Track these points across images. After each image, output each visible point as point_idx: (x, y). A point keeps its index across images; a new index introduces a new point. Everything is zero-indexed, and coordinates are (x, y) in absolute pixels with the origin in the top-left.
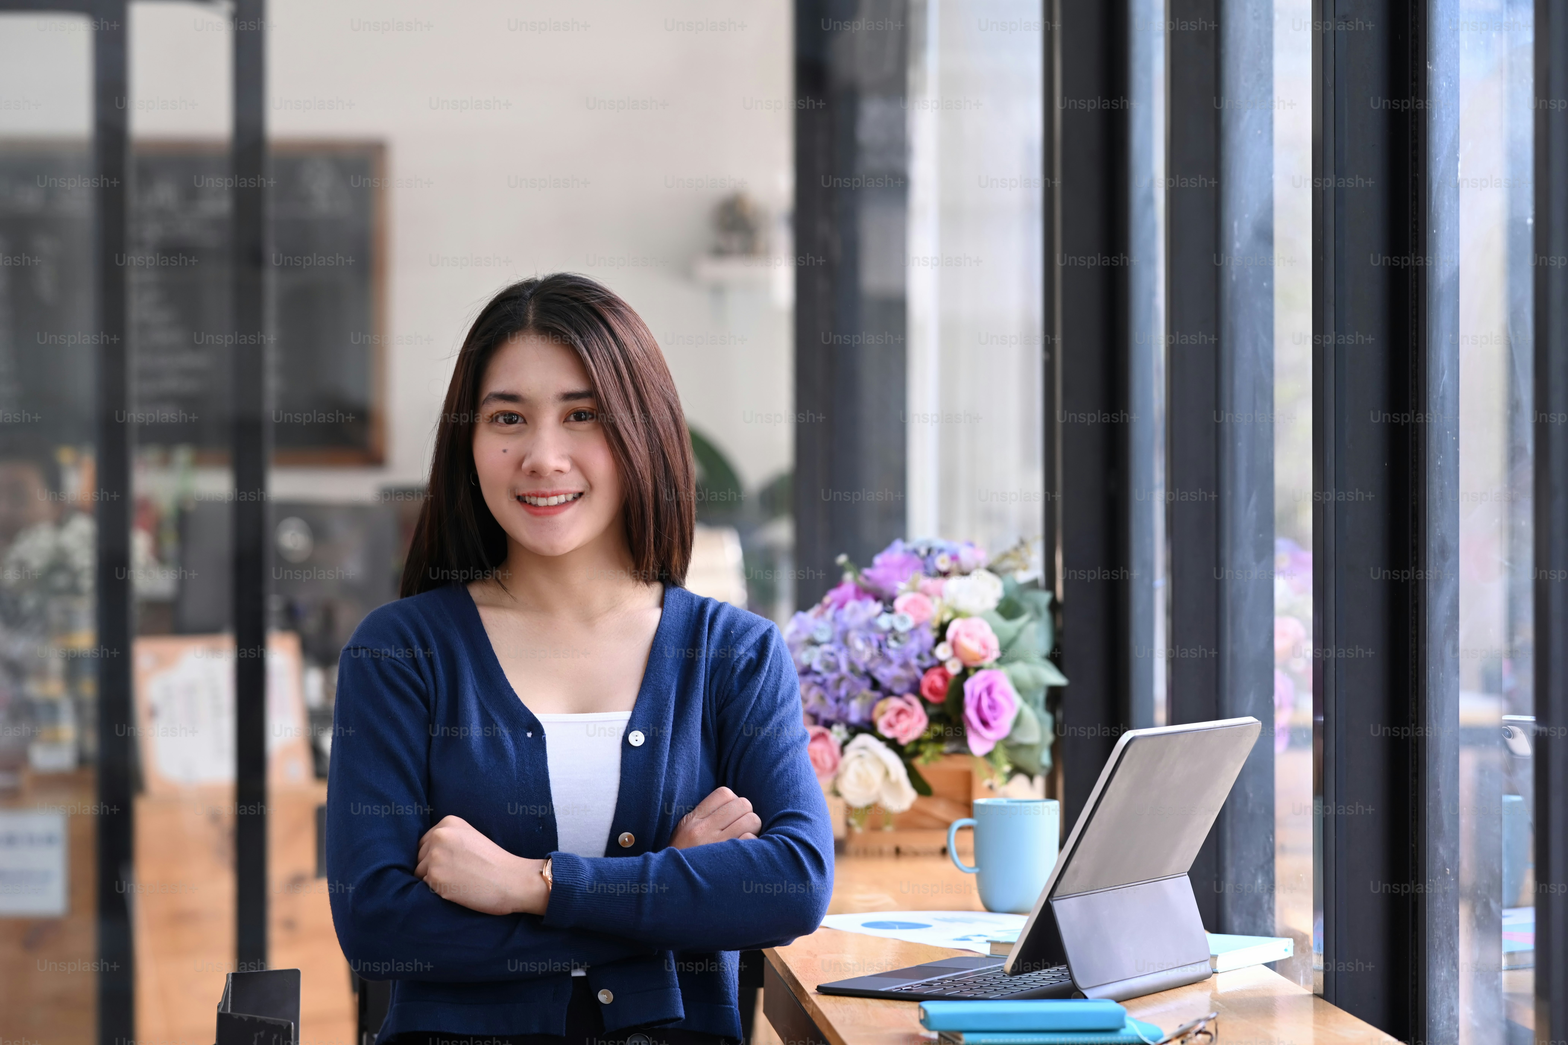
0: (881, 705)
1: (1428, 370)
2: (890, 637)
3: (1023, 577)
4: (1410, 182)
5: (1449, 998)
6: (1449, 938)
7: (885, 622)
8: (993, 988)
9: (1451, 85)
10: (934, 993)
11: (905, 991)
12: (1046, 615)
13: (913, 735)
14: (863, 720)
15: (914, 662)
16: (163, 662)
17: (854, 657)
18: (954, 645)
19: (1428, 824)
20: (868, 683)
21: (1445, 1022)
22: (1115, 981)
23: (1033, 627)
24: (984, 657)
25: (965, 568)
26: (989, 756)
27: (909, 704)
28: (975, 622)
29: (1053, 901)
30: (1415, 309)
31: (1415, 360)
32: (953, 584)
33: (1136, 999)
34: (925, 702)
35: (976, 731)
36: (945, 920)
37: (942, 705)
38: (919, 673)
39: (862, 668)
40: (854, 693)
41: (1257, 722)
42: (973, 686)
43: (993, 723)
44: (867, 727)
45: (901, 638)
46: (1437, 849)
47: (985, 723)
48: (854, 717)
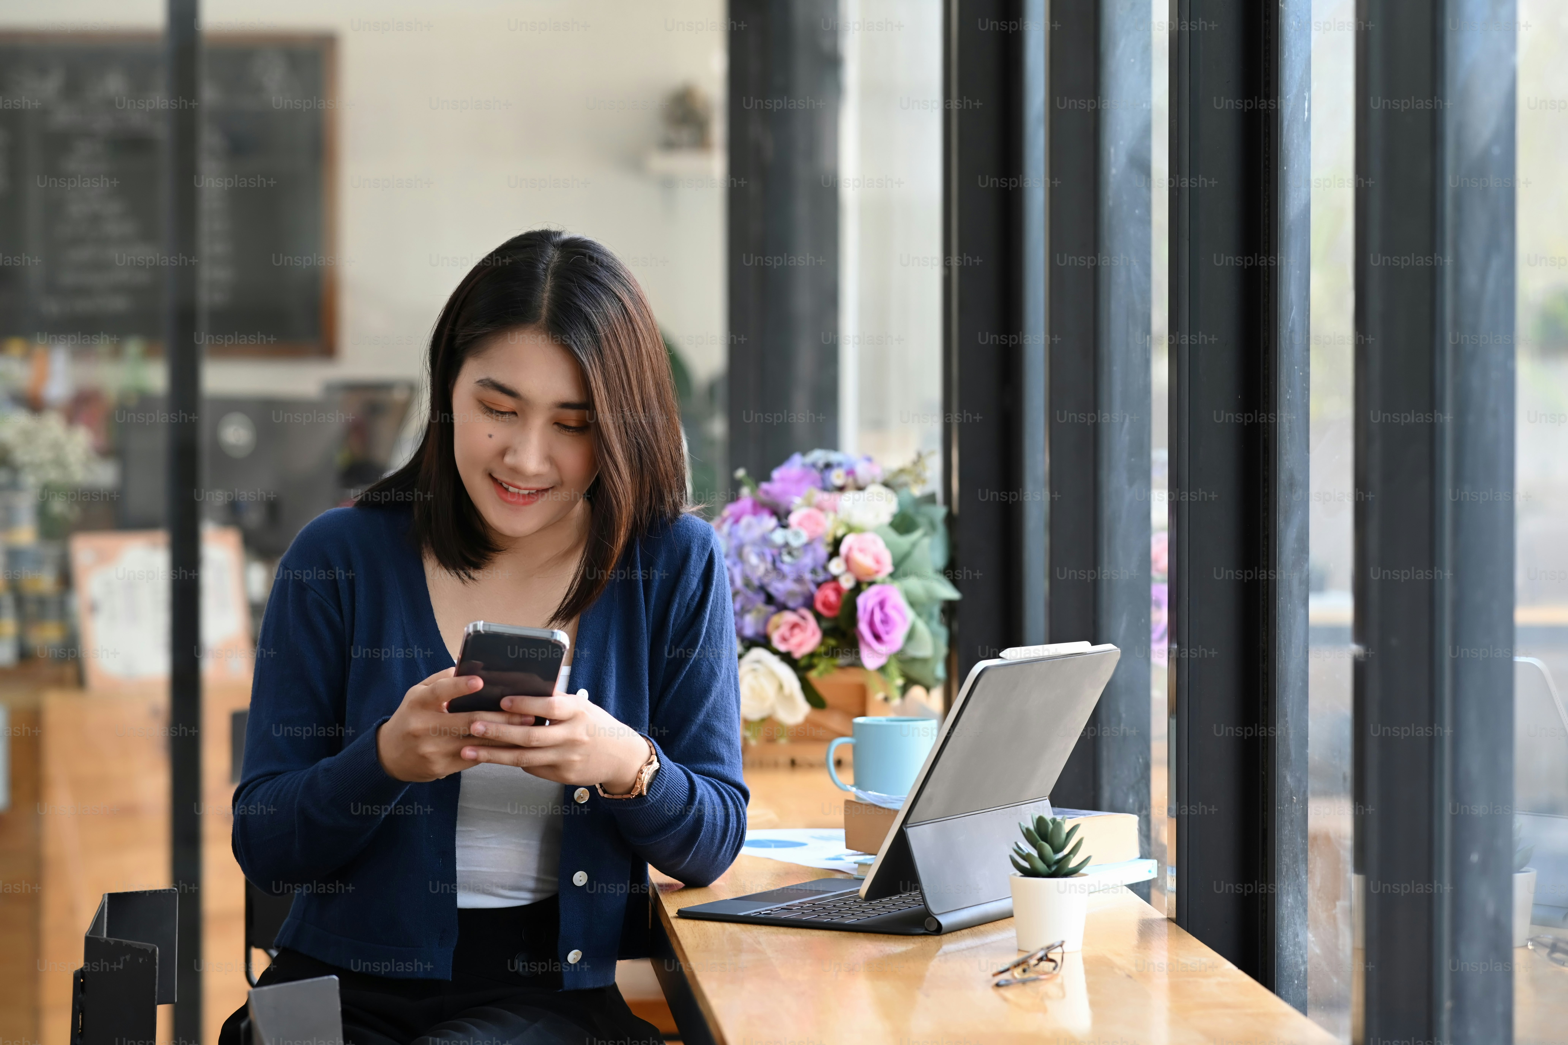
0: (776, 619)
1: (1279, 305)
2: (784, 551)
3: (917, 491)
4: (1262, 119)
5: (1295, 924)
6: (1295, 866)
7: (779, 536)
8: (851, 912)
9: (1300, 25)
10: (792, 917)
11: (763, 916)
12: (941, 529)
13: (807, 649)
14: (757, 634)
15: (808, 576)
16: (104, 558)
17: (749, 572)
18: (847, 560)
19: (1278, 752)
20: (762, 597)
21: (1291, 948)
22: (970, 905)
23: (926, 541)
24: (877, 572)
25: (861, 482)
26: (882, 669)
27: (803, 618)
28: (869, 536)
29: (906, 828)
30: (1267, 244)
31: (1267, 295)
32: (848, 500)
33: (991, 923)
34: (818, 617)
35: (869, 645)
36: (822, 838)
37: (835, 619)
38: (813, 588)
39: (756, 583)
40: (749, 607)
41: (1116, 649)
42: (866, 601)
43: (885, 637)
44: (762, 641)
45: (795, 553)
46: (1285, 777)
47: (878, 637)
48: (749, 631)
